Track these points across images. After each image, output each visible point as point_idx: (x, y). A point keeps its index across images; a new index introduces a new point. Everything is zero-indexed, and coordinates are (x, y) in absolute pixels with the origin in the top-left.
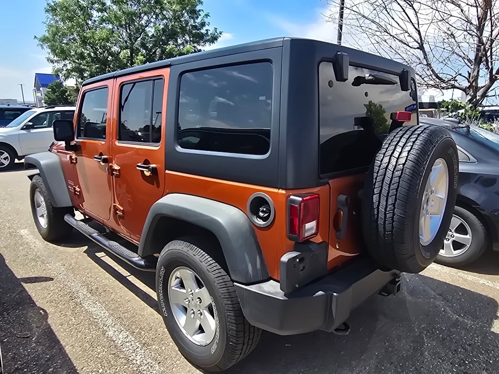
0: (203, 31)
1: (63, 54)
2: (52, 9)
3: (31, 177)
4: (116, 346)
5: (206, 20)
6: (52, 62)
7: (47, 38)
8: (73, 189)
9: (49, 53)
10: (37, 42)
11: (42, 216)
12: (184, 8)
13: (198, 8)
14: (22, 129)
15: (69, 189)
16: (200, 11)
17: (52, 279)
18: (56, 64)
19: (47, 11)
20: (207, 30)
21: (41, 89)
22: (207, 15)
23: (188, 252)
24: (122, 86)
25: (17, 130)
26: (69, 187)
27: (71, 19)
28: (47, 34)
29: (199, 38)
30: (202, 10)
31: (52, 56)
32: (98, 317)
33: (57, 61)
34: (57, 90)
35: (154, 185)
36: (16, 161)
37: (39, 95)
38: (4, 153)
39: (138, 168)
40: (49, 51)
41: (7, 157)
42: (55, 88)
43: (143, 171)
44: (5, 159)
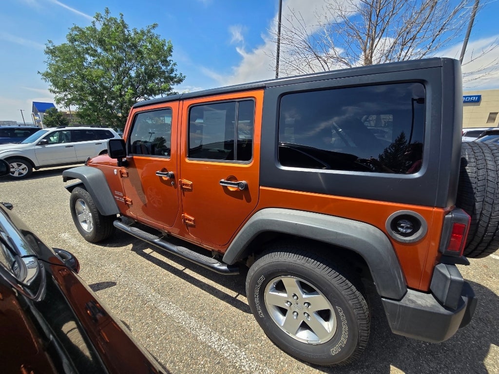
0: (173, 75)
1: (65, 87)
2: (52, 52)
3: (70, 189)
4: (215, 352)
5: (175, 68)
6: (54, 92)
7: (50, 74)
8: (123, 199)
9: (51, 86)
10: (40, 76)
11: (85, 222)
12: (159, 58)
13: (168, 59)
14: (37, 145)
15: (115, 199)
16: (170, 61)
17: (114, 284)
18: (57, 94)
19: (47, 53)
20: (175, 74)
21: (39, 113)
22: (175, 64)
23: (305, 265)
24: (191, 108)
25: (33, 145)
26: (115, 197)
27: (68, 60)
28: (49, 71)
29: (170, 79)
30: (172, 61)
31: (53, 88)
32: (180, 320)
33: (59, 93)
34: (53, 114)
35: (242, 199)
36: (34, 170)
37: (37, 118)
38: (22, 165)
39: (221, 184)
40: (51, 84)
41: (25, 168)
42: (51, 113)
43: (226, 186)
44: (23, 169)
